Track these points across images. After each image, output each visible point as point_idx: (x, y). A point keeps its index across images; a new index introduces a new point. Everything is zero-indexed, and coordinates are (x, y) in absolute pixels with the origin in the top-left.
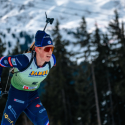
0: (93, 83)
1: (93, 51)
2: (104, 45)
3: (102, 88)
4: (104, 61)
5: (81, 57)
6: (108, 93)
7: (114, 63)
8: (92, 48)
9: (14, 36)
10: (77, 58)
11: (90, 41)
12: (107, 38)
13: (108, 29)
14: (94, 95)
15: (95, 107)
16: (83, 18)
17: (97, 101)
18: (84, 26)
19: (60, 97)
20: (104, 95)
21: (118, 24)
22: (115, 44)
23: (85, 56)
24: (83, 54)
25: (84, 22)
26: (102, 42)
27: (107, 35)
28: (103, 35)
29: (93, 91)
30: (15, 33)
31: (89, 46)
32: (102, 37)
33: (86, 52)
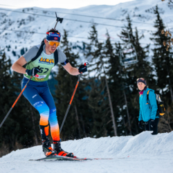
0: (107, 97)
1: (106, 63)
2: (118, 55)
3: (117, 101)
4: (118, 73)
5: (94, 69)
6: (125, 107)
7: (129, 74)
8: (104, 60)
9: (14, 53)
10: (90, 71)
11: (102, 51)
12: (120, 48)
13: (121, 37)
14: (110, 109)
15: (112, 122)
16: (94, 28)
17: (113, 116)
18: (95, 36)
19: (72, 114)
20: (120, 109)
21: (131, 31)
22: (129, 54)
23: (98, 68)
24: (95, 66)
25: (95, 32)
26: (114, 52)
27: (119, 44)
28: (116, 44)
29: (108, 106)
30: (15, 50)
31: (102, 57)
32: (114, 47)
33: (98, 64)
